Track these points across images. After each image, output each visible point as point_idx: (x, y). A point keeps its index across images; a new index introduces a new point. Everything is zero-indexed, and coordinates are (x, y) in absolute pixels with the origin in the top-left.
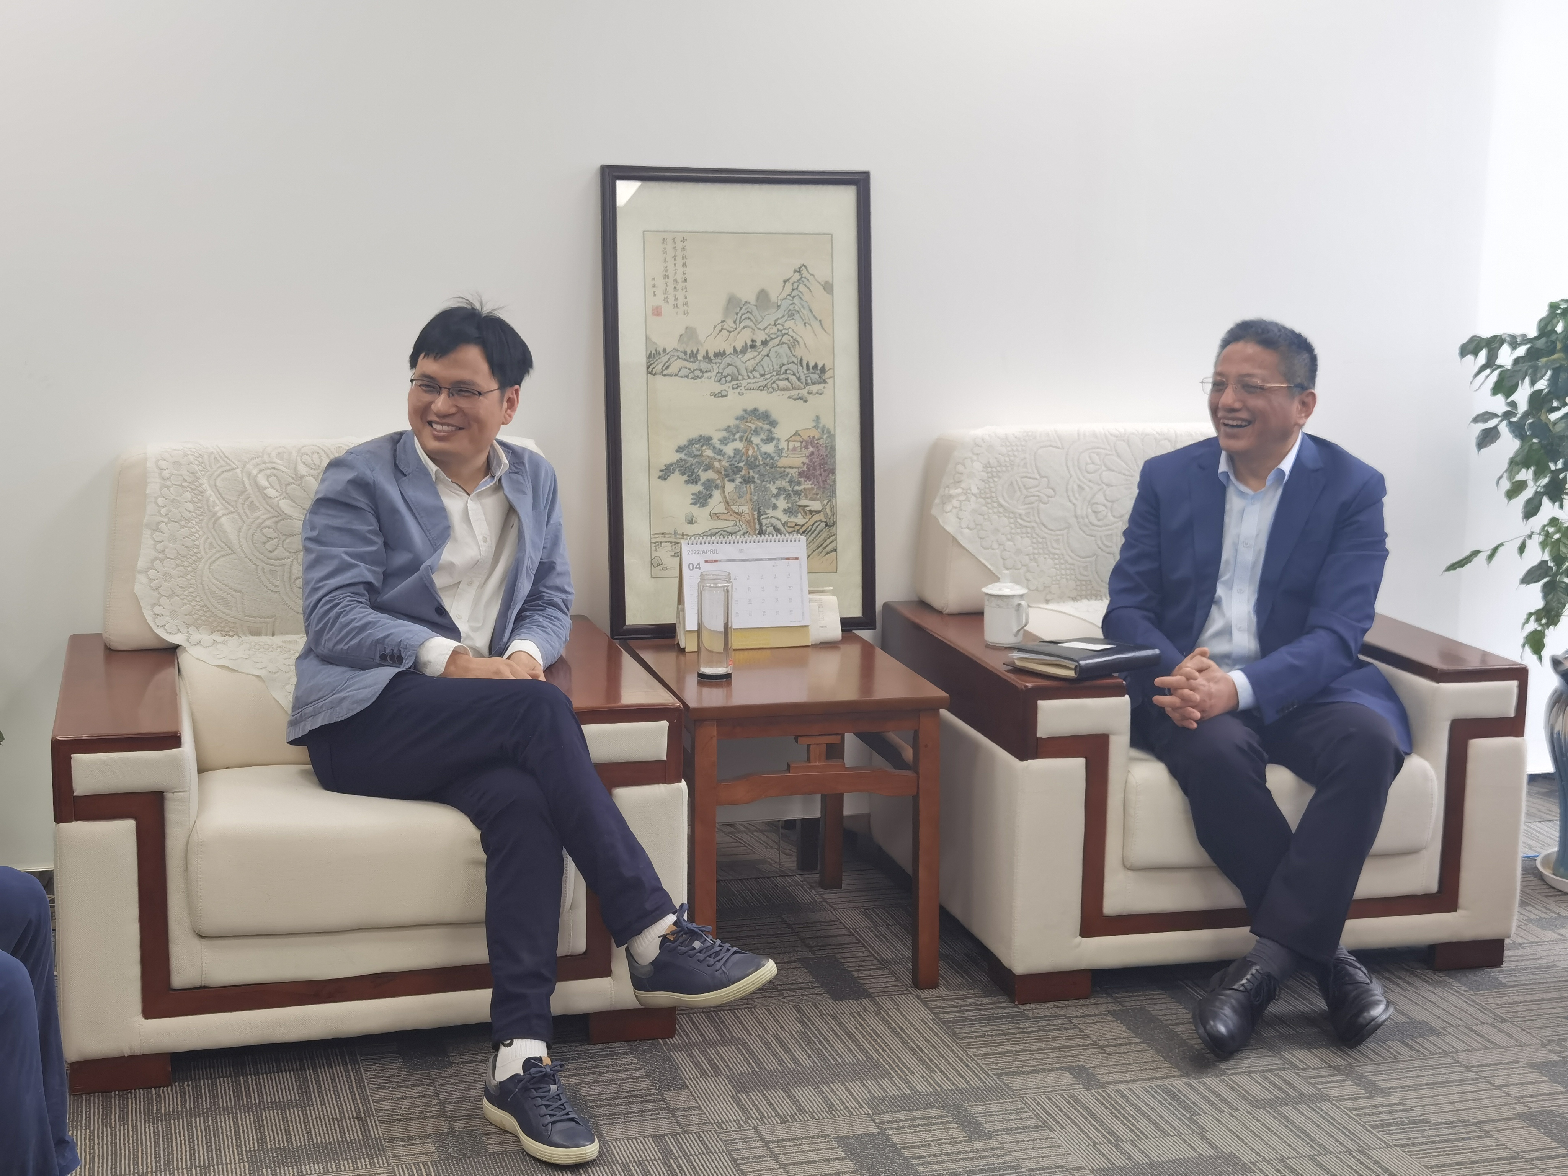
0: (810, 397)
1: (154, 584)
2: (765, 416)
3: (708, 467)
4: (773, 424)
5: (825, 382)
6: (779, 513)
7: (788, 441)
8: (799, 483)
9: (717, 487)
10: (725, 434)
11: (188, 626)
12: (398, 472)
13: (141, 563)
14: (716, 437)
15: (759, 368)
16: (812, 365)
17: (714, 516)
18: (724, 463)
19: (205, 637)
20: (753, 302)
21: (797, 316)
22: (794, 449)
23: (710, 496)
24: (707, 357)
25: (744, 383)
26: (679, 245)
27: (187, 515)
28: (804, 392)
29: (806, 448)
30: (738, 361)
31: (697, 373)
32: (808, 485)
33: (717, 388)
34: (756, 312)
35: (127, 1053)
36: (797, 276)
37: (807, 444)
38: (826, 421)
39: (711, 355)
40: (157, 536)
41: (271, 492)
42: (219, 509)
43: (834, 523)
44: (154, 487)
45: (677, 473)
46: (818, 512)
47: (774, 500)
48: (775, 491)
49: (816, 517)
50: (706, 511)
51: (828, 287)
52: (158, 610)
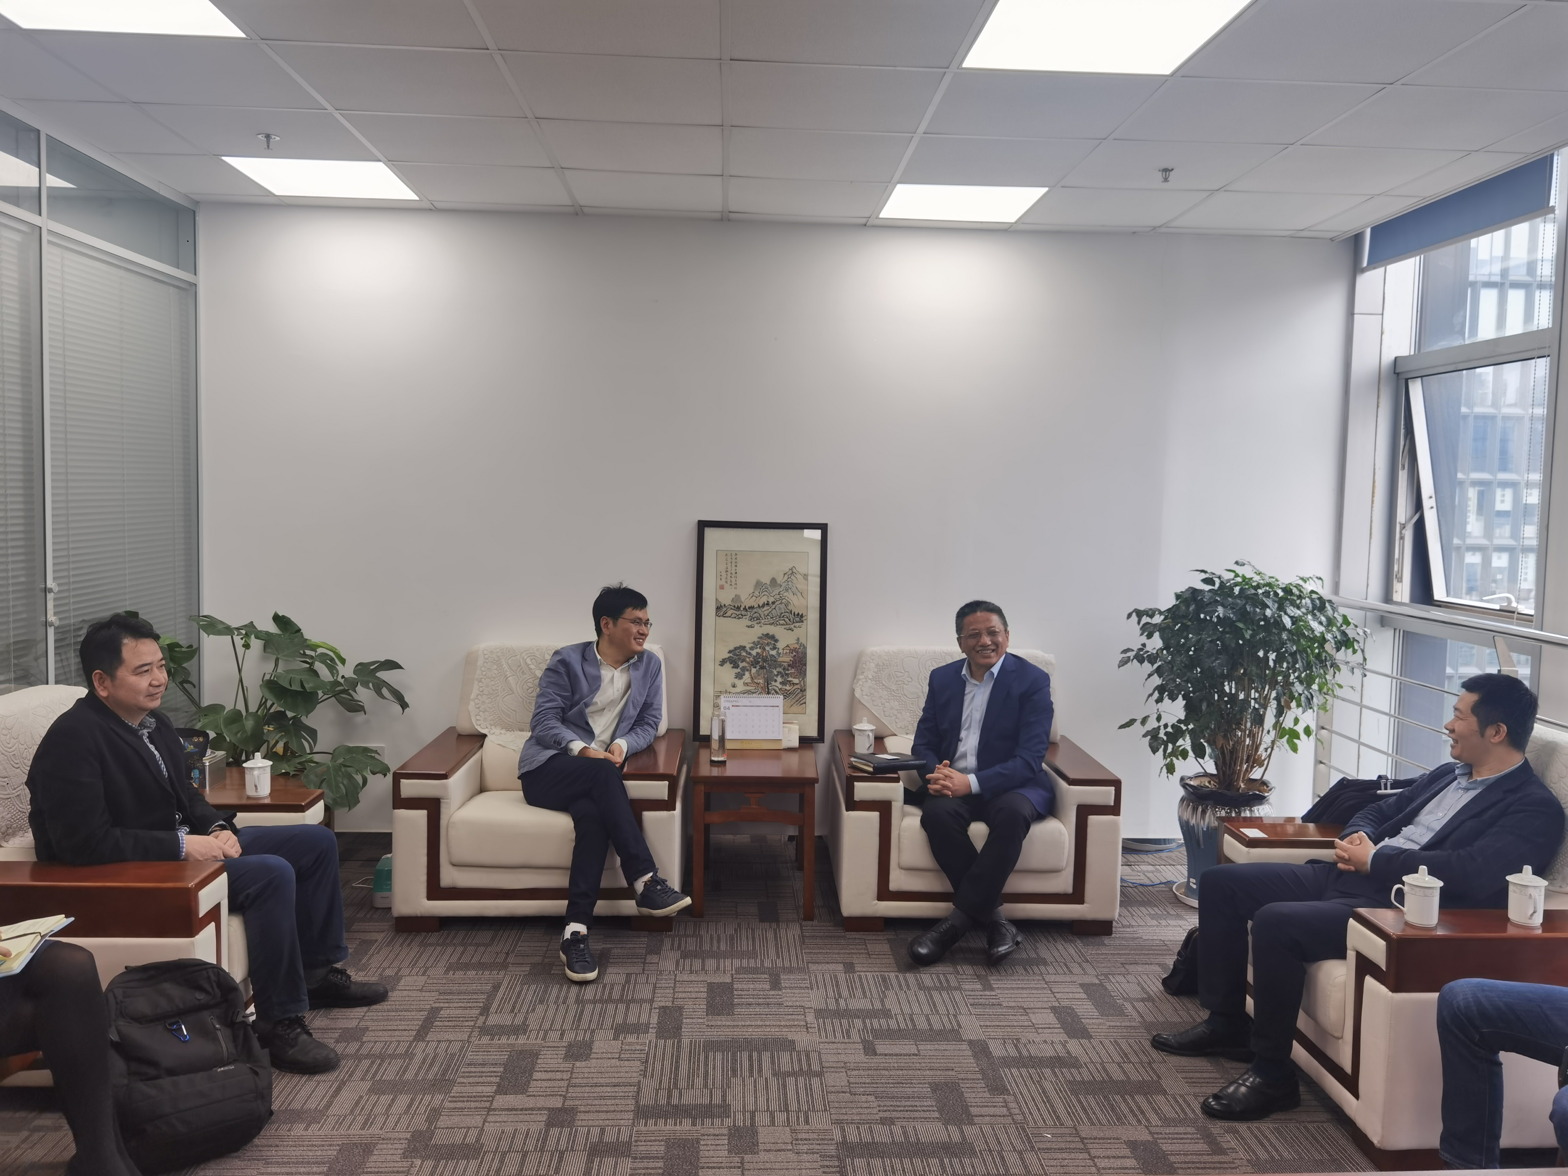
0: (795, 629)
1: (477, 706)
2: (773, 637)
3: (743, 661)
4: (776, 641)
5: (802, 622)
6: (778, 684)
7: (783, 649)
8: (788, 670)
9: (747, 670)
10: (752, 645)
11: (491, 725)
12: (584, 658)
13: (473, 696)
14: (748, 646)
15: (770, 614)
16: (796, 613)
17: (746, 684)
18: (751, 659)
19: (497, 731)
20: (769, 583)
21: (790, 591)
22: (786, 653)
23: (744, 675)
24: (745, 609)
25: (763, 621)
26: (734, 557)
27: (494, 675)
28: (792, 626)
29: (792, 653)
30: (760, 611)
31: (740, 616)
32: (793, 671)
33: (750, 623)
34: (770, 588)
35: (419, 915)
36: (791, 572)
37: (791, 651)
38: (802, 640)
39: (747, 608)
40: (481, 684)
41: (532, 667)
42: (508, 673)
43: (805, 690)
44: (480, 662)
45: (728, 663)
46: (797, 684)
47: (775, 678)
48: (776, 673)
49: (796, 687)
50: (742, 681)
51: (805, 577)
52: (478, 717)
